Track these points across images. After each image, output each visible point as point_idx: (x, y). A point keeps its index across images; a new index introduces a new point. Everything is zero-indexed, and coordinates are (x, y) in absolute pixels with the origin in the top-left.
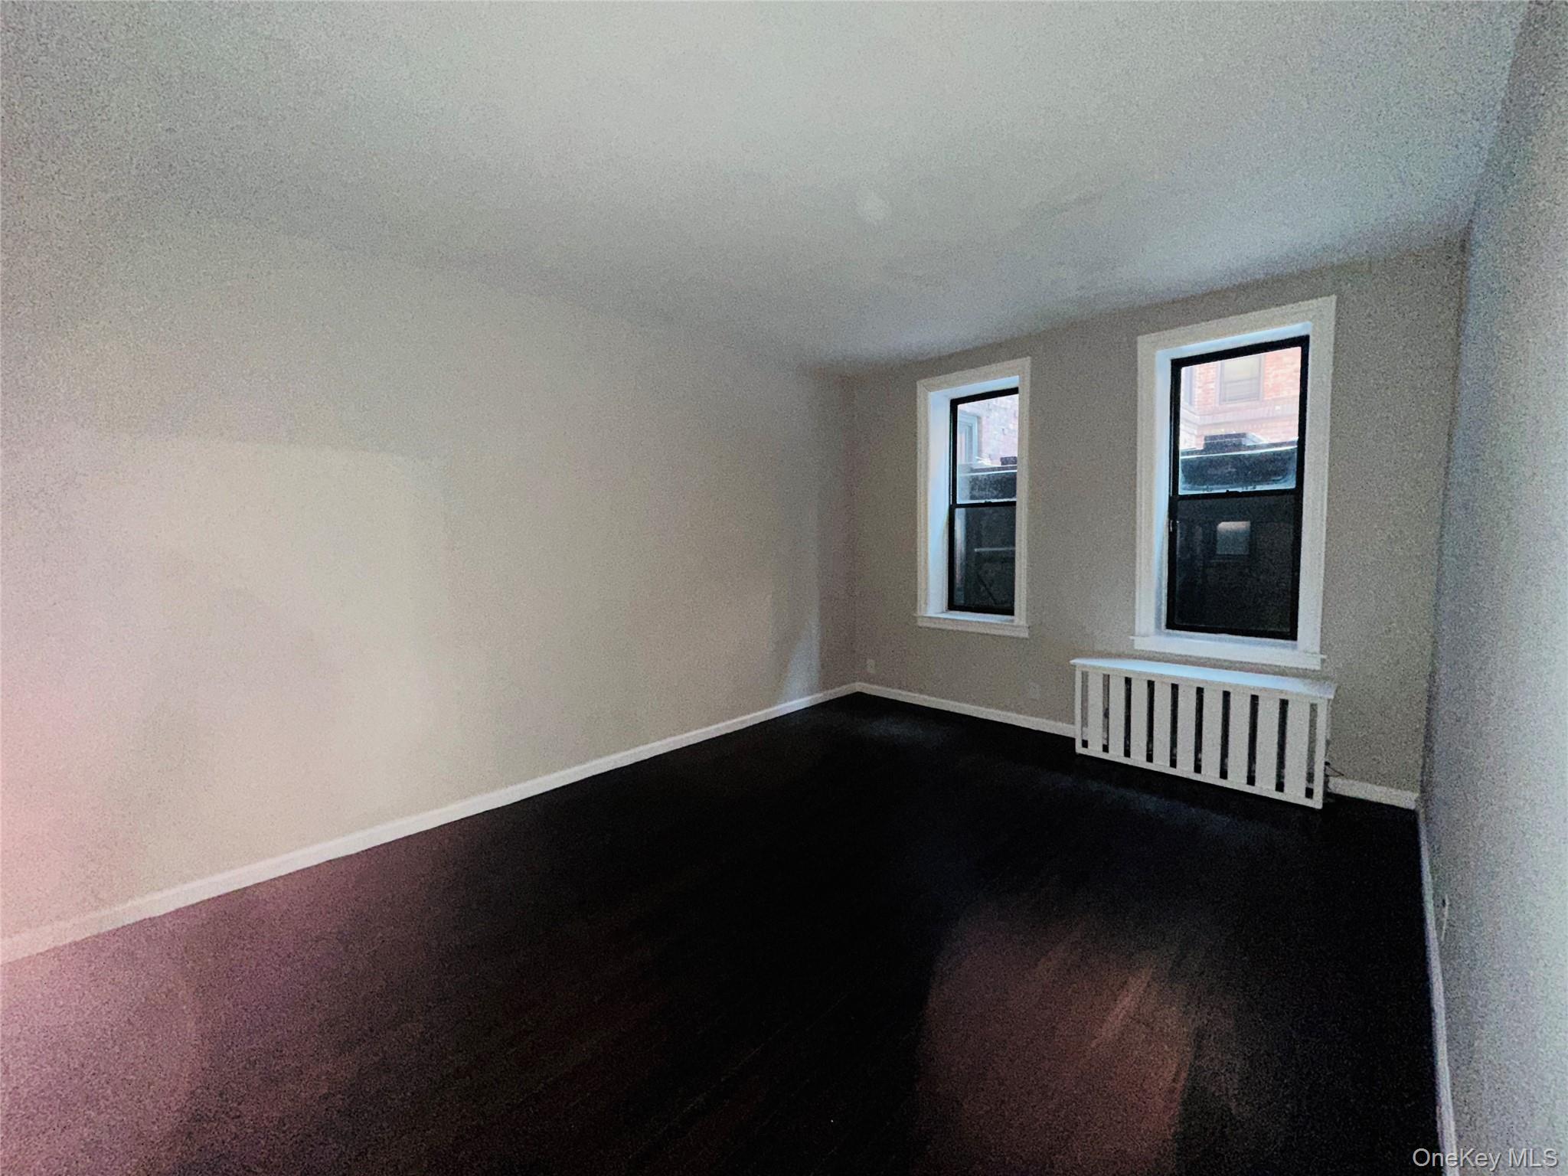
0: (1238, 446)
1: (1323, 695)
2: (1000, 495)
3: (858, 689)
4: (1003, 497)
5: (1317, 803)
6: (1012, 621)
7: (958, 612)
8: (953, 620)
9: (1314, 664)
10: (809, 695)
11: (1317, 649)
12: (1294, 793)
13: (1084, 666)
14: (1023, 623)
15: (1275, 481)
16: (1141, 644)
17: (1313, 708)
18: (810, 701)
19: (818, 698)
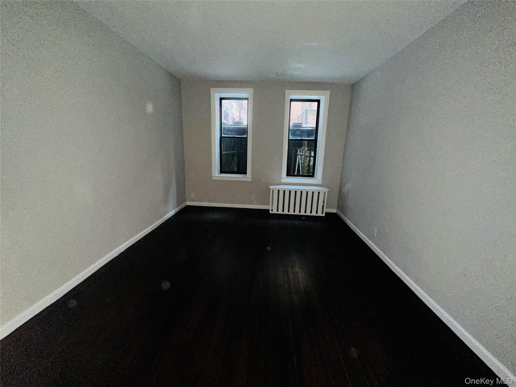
0: (301, 127)
1: (326, 190)
2: (238, 134)
3: (188, 204)
4: (239, 135)
5: (324, 215)
6: (246, 176)
7: (224, 174)
8: (222, 176)
9: (320, 183)
10: (174, 209)
11: (321, 179)
12: (320, 214)
13: (272, 188)
14: (250, 176)
15: (311, 137)
16: (283, 181)
17: (325, 193)
18: (175, 211)
19: (177, 210)
